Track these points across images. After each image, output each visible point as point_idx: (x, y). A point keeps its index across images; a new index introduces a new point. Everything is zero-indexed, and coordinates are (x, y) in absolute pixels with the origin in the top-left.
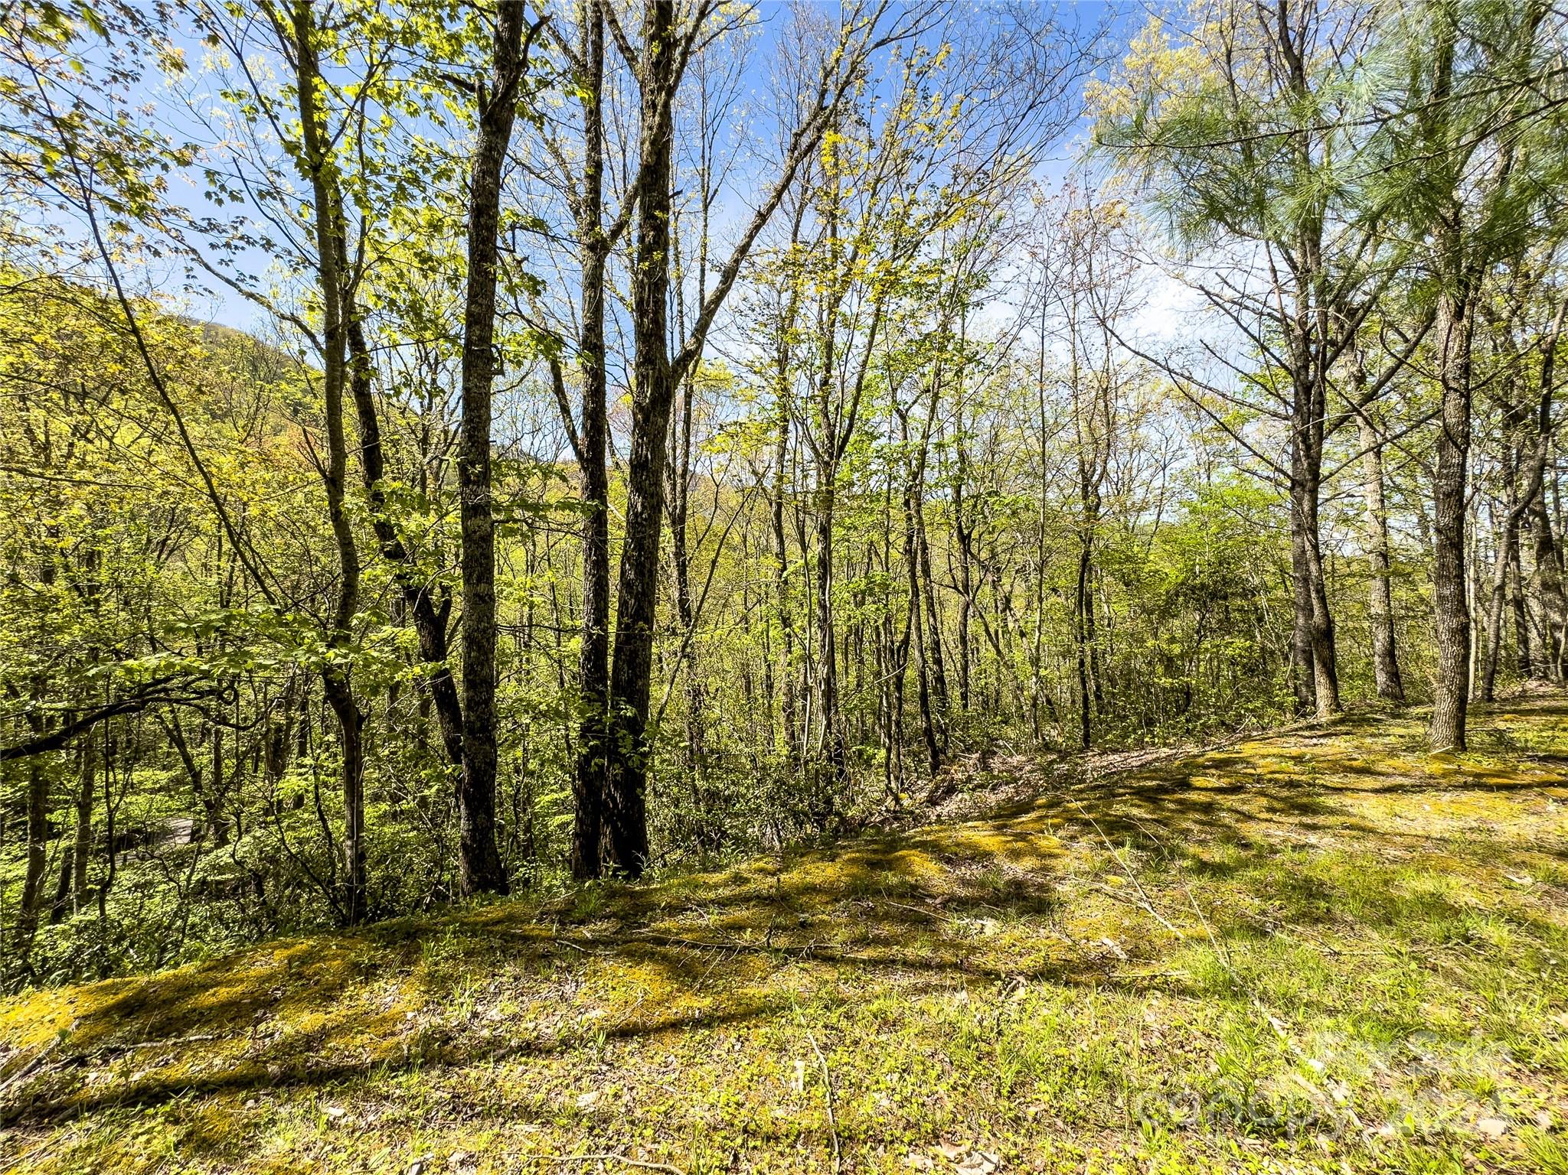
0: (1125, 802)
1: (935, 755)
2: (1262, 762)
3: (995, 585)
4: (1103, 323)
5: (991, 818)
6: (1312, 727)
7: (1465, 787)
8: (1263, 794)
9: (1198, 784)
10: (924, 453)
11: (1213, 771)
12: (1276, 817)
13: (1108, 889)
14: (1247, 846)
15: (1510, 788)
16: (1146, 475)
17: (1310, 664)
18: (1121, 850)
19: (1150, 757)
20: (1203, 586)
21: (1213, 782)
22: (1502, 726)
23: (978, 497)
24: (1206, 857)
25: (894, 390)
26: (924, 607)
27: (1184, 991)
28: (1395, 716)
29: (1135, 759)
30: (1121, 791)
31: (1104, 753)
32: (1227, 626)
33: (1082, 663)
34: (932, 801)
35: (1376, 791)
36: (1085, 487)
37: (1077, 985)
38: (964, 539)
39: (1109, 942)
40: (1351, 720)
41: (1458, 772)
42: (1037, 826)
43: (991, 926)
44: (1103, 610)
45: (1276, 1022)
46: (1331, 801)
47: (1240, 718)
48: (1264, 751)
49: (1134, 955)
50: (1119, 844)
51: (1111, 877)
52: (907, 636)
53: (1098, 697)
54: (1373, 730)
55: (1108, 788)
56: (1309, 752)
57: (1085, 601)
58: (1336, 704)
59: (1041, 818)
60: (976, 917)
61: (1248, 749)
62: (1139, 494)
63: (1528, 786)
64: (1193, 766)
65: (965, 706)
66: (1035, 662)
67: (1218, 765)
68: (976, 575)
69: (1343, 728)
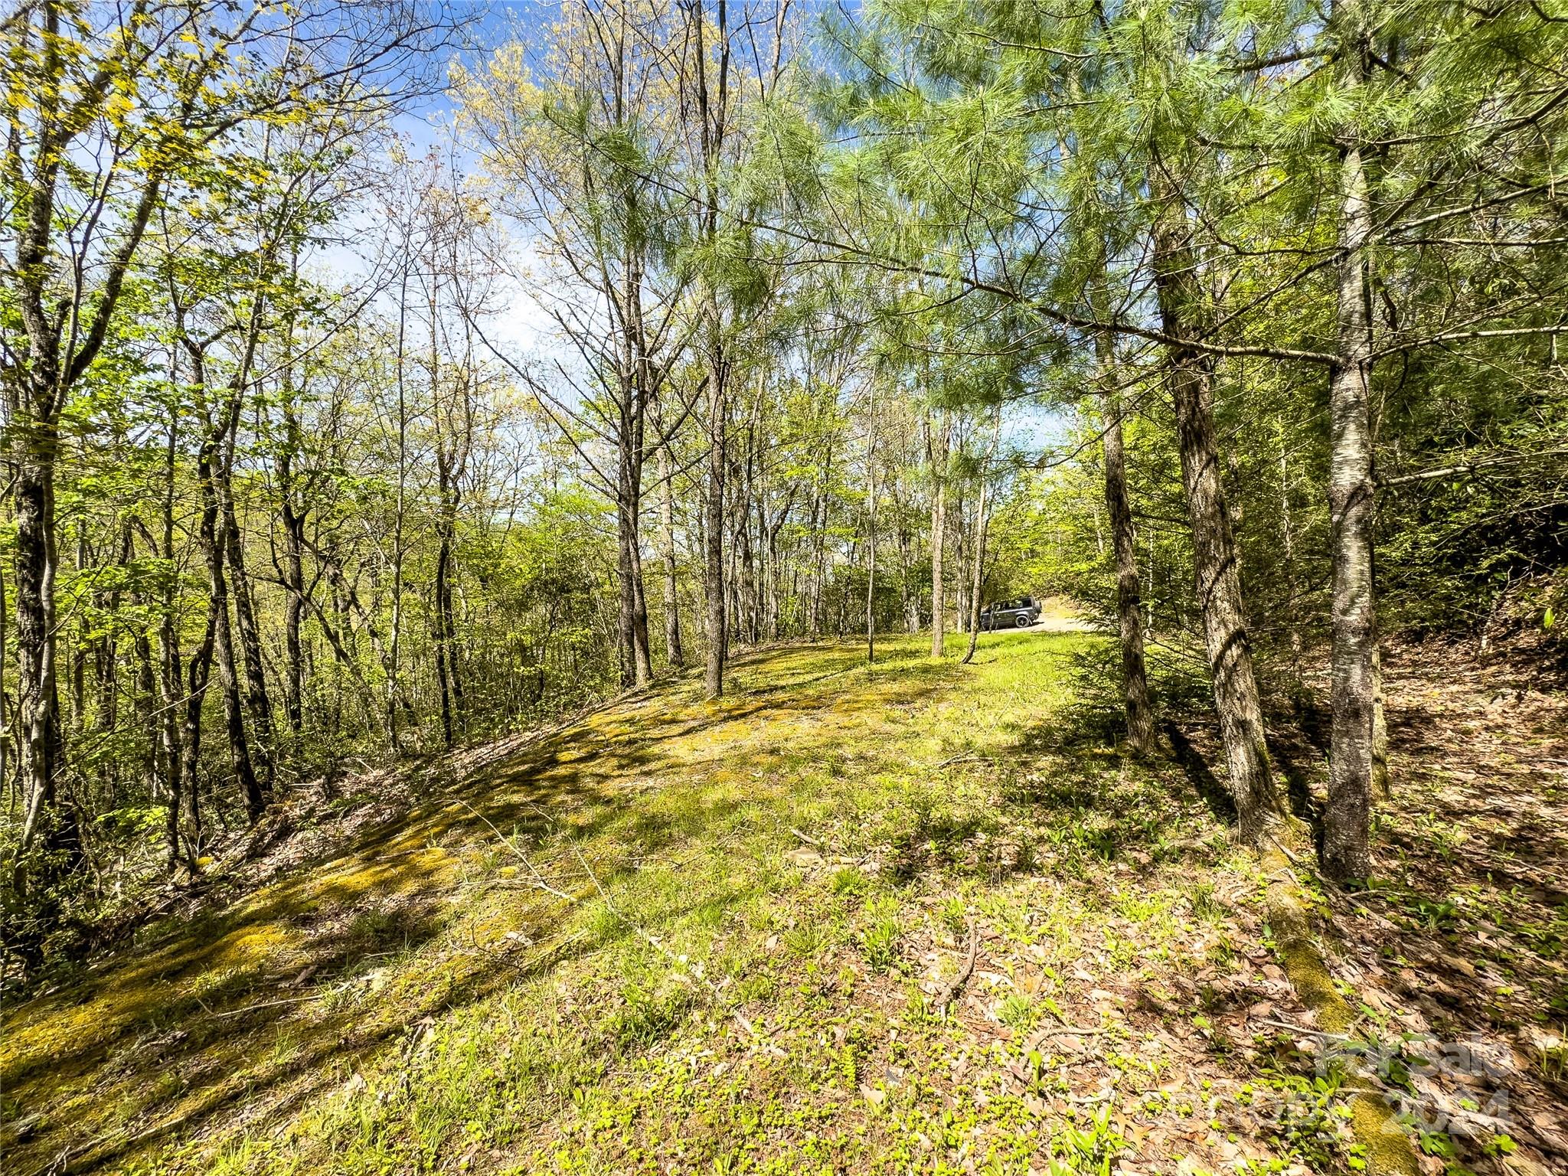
0: (505, 792)
1: (254, 795)
2: (607, 729)
3: (335, 580)
4: (465, 313)
5: (357, 850)
6: (635, 694)
7: (725, 720)
8: (613, 755)
9: (563, 759)
10: (236, 407)
11: (573, 744)
12: (624, 772)
13: (504, 882)
14: (609, 802)
15: (743, 715)
16: (500, 475)
17: (631, 643)
18: (510, 838)
19: (515, 743)
20: (554, 581)
21: (575, 754)
22: (735, 675)
23: (315, 474)
24: (581, 822)
25: (181, 311)
26: (233, 608)
27: (587, 948)
28: (683, 678)
29: (502, 747)
30: (498, 781)
31: (471, 748)
32: (569, 617)
33: (441, 661)
34: (256, 853)
35: (680, 735)
36: (444, 479)
37: (490, 993)
38: (295, 524)
39: (513, 935)
40: (659, 684)
41: (720, 711)
42: (415, 842)
43: (378, 978)
44: (461, 605)
45: (653, 940)
46: (656, 749)
47: (583, 697)
48: (608, 719)
49: (536, 936)
50: (507, 834)
51: (504, 869)
52: (209, 646)
53: (458, 693)
54: (672, 690)
55: (482, 783)
56: (637, 714)
57: (444, 598)
58: (650, 675)
59: (419, 832)
60: (357, 974)
61: (594, 721)
62: (493, 493)
63: (751, 713)
64: (556, 743)
65: (297, 727)
66: (391, 665)
67: (575, 738)
68: (309, 569)
69: (655, 692)
